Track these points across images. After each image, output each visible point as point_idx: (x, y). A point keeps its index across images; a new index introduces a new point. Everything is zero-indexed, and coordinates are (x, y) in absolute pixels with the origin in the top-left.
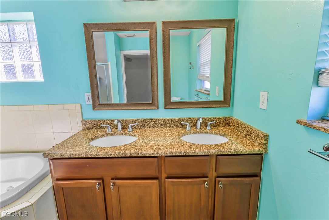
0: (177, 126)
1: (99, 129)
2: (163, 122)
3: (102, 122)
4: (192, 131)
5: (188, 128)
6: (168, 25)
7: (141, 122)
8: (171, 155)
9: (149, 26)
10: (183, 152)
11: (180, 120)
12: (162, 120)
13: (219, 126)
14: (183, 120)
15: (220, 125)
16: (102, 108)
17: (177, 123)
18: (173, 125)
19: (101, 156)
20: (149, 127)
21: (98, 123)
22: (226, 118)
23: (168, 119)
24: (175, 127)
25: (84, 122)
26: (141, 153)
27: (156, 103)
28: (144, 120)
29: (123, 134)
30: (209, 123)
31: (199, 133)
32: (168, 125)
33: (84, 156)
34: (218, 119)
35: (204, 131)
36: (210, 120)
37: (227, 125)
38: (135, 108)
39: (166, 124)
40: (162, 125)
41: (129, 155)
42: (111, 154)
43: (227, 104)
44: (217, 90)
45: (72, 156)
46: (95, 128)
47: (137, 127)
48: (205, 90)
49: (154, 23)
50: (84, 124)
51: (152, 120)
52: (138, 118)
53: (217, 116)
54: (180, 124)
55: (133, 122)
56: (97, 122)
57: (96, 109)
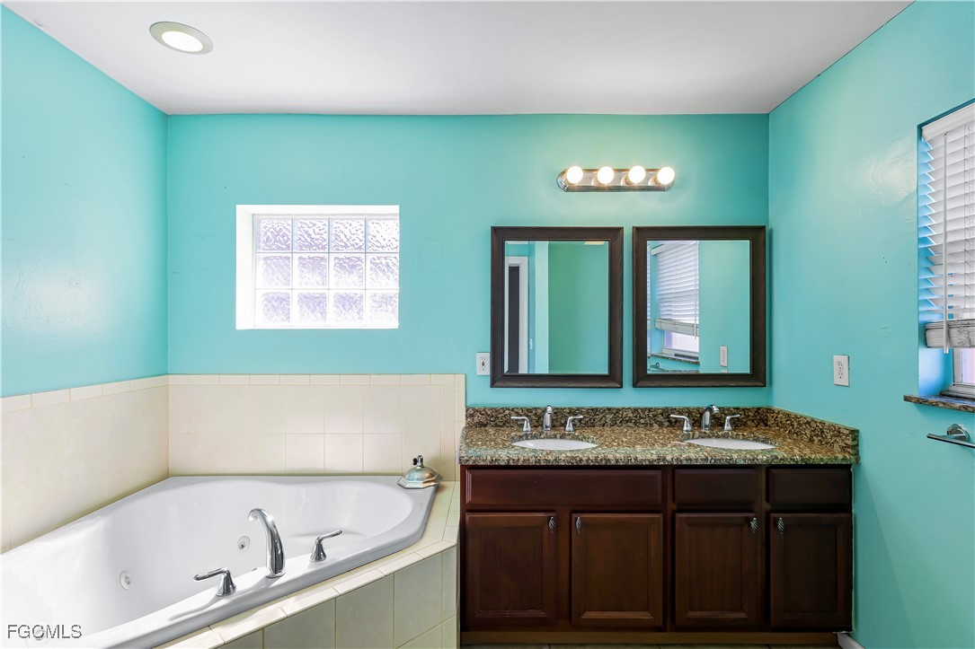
0: (661, 425)
1: (501, 426)
2: (631, 415)
3: (507, 412)
4: (697, 433)
5: (687, 427)
6: (644, 234)
7: (588, 413)
8: (689, 463)
9: (611, 234)
10: (710, 458)
11: (666, 412)
12: (630, 411)
13: (745, 424)
14: (673, 410)
15: (749, 423)
16: (509, 384)
17: (660, 418)
18: (653, 422)
19: (563, 464)
20: (604, 425)
21: (500, 413)
22: (759, 409)
23: (642, 409)
24: (656, 426)
25: (471, 413)
26: (636, 459)
27: (619, 375)
28: (593, 410)
29: (558, 436)
30: (728, 418)
31: (709, 437)
32: (642, 421)
33: (532, 461)
34: (744, 410)
35: (720, 433)
36: (726, 412)
37: (762, 424)
38: (575, 385)
39: (638, 418)
40: (630, 420)
41: (613, 462)
42: (581, 460)
43: (758, 380)
44: (722, 354)
45: (511, 463)
46: (493, 424)
47: (578, 424)
48: (676, 355)
49: (620, 230)
50: (472, 416)
51: (609, 409)
52: (580, 406)
53: (742, 405)
54: (668, 420)
55: (572, 412)
56: (497, 411)
57: (496, 384)
